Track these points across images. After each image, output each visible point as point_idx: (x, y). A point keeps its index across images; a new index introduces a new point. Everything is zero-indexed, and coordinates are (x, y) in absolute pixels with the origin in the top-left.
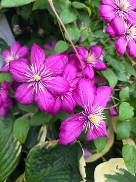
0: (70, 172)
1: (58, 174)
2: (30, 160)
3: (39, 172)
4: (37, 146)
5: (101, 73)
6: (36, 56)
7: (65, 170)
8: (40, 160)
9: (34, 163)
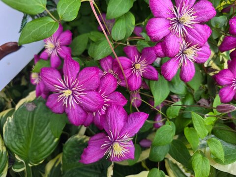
0: (100, 172)
1: (88, 172)
2: (67, 148)
3: (75, 161)
4: (75, 137)
5: (149, 84)
6: (69, 69)
7: (96, 169)
8: (77, 150)
9: (71, 152)
